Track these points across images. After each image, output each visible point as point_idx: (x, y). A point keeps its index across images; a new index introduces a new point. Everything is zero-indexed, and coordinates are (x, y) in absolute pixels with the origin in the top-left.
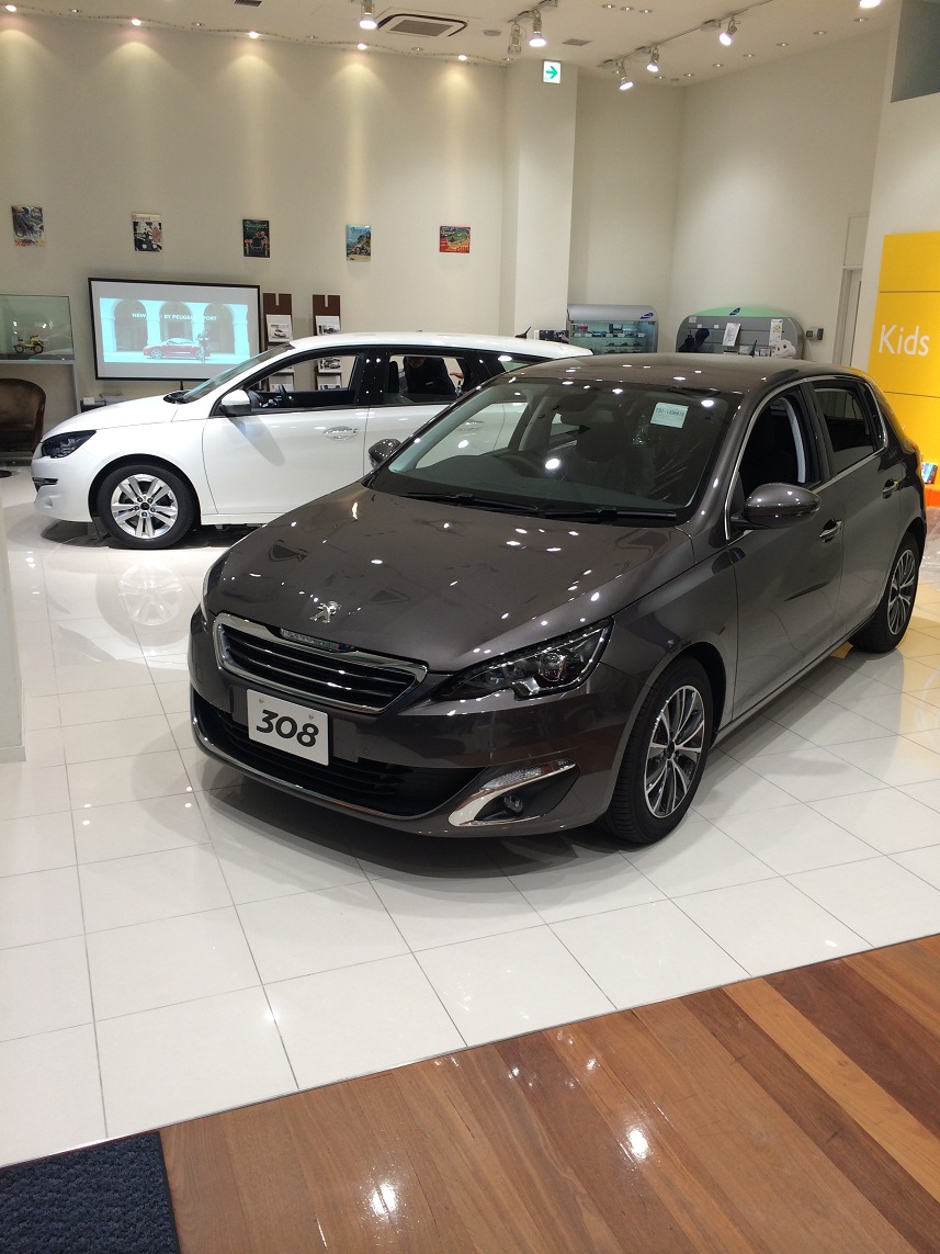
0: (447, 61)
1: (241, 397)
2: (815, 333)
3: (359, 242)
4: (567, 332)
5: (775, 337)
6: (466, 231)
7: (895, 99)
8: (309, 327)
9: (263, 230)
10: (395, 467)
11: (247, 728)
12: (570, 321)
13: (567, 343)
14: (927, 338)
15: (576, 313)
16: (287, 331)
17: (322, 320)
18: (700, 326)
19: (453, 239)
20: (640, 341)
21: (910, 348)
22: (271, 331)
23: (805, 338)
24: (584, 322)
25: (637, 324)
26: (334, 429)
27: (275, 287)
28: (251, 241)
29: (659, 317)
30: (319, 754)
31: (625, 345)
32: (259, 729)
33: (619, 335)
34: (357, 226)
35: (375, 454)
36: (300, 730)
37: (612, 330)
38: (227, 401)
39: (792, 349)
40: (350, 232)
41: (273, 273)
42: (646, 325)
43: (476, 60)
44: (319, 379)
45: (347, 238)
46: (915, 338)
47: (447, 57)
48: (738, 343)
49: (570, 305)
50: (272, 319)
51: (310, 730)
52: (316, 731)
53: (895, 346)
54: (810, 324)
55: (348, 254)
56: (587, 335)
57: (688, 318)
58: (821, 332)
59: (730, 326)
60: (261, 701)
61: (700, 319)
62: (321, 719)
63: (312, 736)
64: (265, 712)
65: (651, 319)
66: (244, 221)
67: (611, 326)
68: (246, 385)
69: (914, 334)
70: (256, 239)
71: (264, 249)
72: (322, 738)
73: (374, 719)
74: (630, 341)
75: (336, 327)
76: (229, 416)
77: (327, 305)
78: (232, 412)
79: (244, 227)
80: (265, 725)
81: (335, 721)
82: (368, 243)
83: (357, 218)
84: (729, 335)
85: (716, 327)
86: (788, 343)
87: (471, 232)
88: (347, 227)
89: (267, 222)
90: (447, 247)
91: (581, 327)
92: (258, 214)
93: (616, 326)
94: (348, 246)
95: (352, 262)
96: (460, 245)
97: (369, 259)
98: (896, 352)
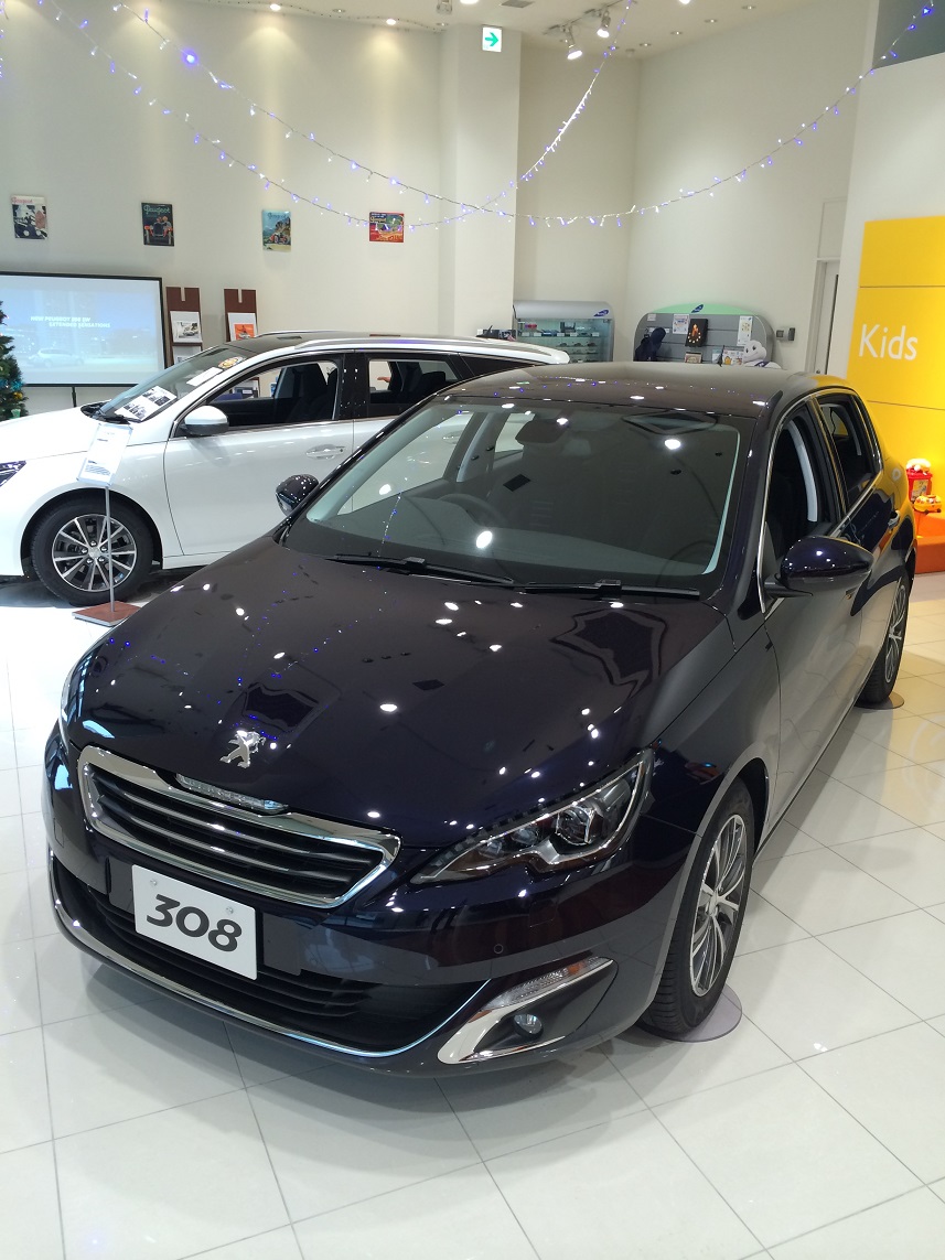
0: (374, 26)
2: (786, 332)
3: (277, 229)
4: (513, 331)
5: (743, 337)
6: (399, 217)
9: (166, 215)
12: (516, 319)
14: (914, 339)
15: (523, 310)
17: (235, 318)
19: (384, 227)
20: (594, 341)
21: (895, 351)
22: (177, 329)
23: (775, 339)
24: (537, 320)
25: (590, 322)
27: (183, 284)
28: (152, 228)
29: (615, 314)
31: (579, 345)
33: (571, 334)
34: (275, 211)
37: (564, 329)
39: (762, 351)
40: (267, 218)
41: (179, 263)
42: (600, 323)
43: (407, 25)
45: (263, 225)
46: (901, 339)
47: (374, 21)
49: (516, 301)
50: (178, 317)
53: (878, 350)
54: (780, 322)
55: (265, 243)
56: (536, 334)
57: (646, 315)
58: (792, 331)
61: (658, 316)
65: (606, 317)
66: (143, 204)
67: (563, 324)
69: (899, 335)
70: (157, 225)
71: (167, 236)
74: (584, 341)
77: (240, 301)
79: (144, 212)
82: (288, 230)
83: (275, 203)
86: (758, 344)
87: (406, 219)
88: (263, 212)
89: (170, 207)
90: (378, 236)
91: (530, 326)
92: (159, 197)
93: (568, 325)
94: (265, 234)
95: (270, 252)
96: (392, 234)
97: (289, 249)
98: (879, 355)
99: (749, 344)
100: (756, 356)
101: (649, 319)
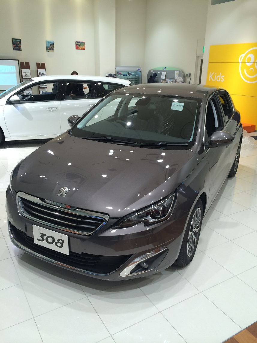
1: (16, 98)
2: (188, 75)
3: (50, 46)
4: (116, 74)
5: (177, 76)
6: (83, 43)
7: (212, 4)
8: (36, 74)
9: (19, 42)
10: (79, 126)
11: (33, 239)
12: (116, 71)
13: (116, 78)
14: (223, 76)
15: (118, 69)
16: (29, 74)
17: (40, 71)
18: (154, 73)
19: (79, 45)
20: (137, 77)
21: (218, 79)
22: (24, 74)
23: (185, 76)
24: (121, 71)
25: (135, 72)
26: (49, 108)
27: (24, 61)
28: (15, 45)
29: (142, 70)
30: (65, 250)
31: (133, 78)
32: (38, 240)
33: (131, 75)
34: (49, 41)
35: (70, 121)
36: (56, 241)
37: (129, 74)
38: (11, 99)
39: (182, 80)
40: (47, 43)
41: (23, 55)
42: (138, 72)
44: (40, 89)
45: (46, 45)
46: (220, 76)
48: (166, 78)
49: (116, 66)
50: (24, 71)
51: (61, 241)
52: (63, 242)
53: (214, 79)
54: (187, 72)
55: (47, 50)
56: (121, 75)
57: (150, 70)
58: (190, 74)
59: (163, 73)
60: (39, 230)
61: (154, 70)
62: (65, 238)
63: (62, 244)
64: (41, 233)
65: (140, 70)
66: (12, 39)
67: (128, 73)
68: (18, 93)
69: (219, 75)
70: (17, 45)
71: (19, 48)
72: (66, 245)
73: (89, 237)
74: (134, 77)
75: (44, 73)
76: (12, 104)
77: (41, 66)
78: (13, 103)
79: (13, 41)
80: (41, 239)
81: (71, 238)
82: (53, 46)
83: (49, 39)
84: (163, 75)
85: (159, 73)
86: (181, 78)
87: (85, 43)
88: (46, 41)
89: (20, 39)
90: (78, 48)
91: (120, 73)
92: (17, 37)
93: (130, 73)
94: (47, 47)
95: (48, 52)
96: (82, 47)
97: (54, 52)
98: (214, 80)
99: (179, 78)
100: (181, 81)
101: (151, 71)
